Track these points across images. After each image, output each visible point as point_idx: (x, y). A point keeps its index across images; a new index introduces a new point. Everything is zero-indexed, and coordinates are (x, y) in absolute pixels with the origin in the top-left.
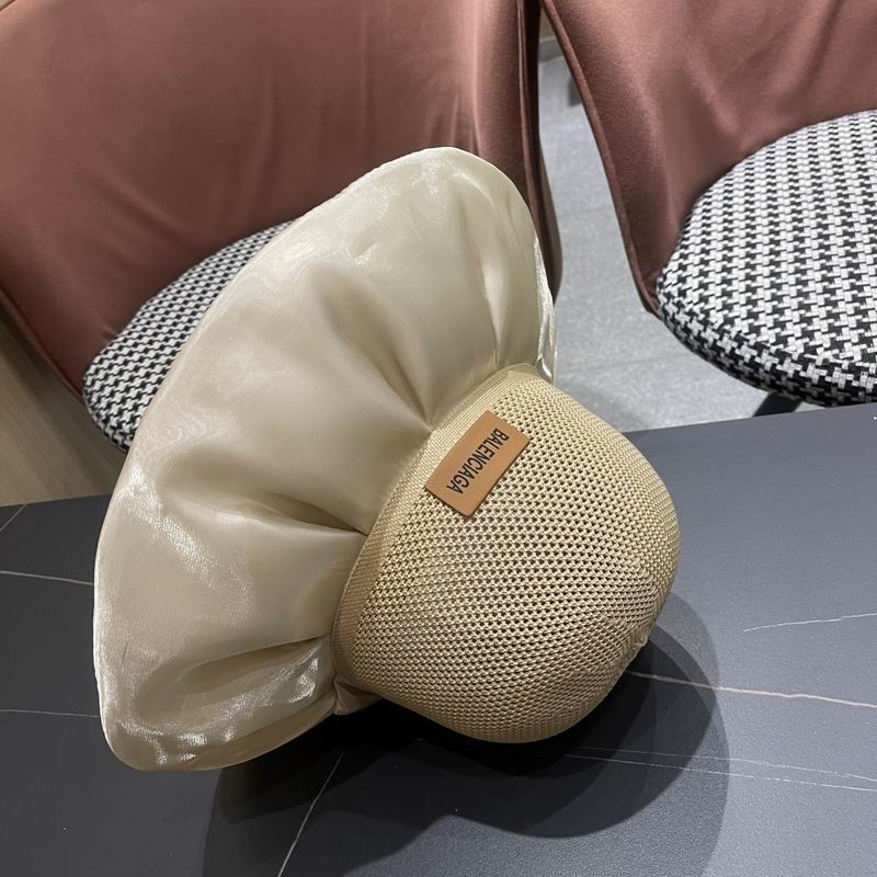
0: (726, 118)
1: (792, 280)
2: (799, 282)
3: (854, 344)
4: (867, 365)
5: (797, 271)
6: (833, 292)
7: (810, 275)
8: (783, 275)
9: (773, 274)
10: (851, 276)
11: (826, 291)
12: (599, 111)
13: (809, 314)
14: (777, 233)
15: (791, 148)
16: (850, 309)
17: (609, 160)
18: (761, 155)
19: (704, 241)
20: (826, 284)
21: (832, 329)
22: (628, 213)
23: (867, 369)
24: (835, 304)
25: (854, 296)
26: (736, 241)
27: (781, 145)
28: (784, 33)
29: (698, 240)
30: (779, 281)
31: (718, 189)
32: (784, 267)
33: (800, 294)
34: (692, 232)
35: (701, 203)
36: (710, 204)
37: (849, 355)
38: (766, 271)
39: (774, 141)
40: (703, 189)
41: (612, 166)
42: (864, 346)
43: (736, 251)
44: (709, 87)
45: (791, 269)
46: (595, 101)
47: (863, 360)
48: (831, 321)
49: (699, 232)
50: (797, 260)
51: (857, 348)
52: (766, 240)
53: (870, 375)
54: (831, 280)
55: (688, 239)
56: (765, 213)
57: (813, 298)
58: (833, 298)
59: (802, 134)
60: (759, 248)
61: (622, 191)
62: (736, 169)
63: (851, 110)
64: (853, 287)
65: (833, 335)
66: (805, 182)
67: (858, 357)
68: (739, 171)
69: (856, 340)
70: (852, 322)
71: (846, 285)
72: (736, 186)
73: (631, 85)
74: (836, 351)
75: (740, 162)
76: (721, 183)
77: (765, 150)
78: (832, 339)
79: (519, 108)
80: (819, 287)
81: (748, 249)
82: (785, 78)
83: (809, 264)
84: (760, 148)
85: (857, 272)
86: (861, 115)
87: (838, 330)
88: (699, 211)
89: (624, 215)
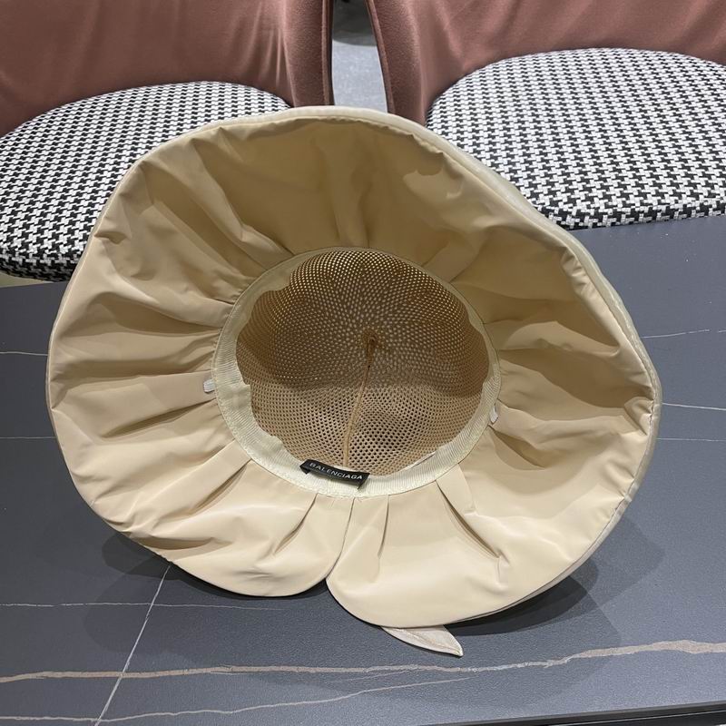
0: (455, 45)
1: (504, 154)
2: (508, 156)
3: (545, 195)
4: (553, 208)
5: (507, 149)
6: (530, 163)
7: (515, 151)
8: (498, 151)
9: (491, 150)
10: (541, 153)
11: (526, 162)
12: (380, 22)
13: (516, 176)
14: (492, 124)
15: (496, 73)
16: (542, 173)
17: (385, 59)
18: (476, 75)
19: (443, 127)
20: (526, 157)
21: (531, 185)
22: (395, 100)
23: (553, 211)
24: (532, 170)
25: (543, 166)
26: (465, 128)
27: (489, 69)
29: (440, 126)
30: (495, 155)
31: (449, 93)
32: (498, 146)
33: (509, 163)
34: (435, 121)
35: (438, 103)
36: (444, 103)
37: (542, 201)
38: (487, 148)
39: (483, 67)
40: (438, 94)
41: (386, 64)
42: (551, 196)
43: (466, 134)
44: (446, 20)
45: (503, 147)
46: (378, 14)
47: (551, 205)
48: (531, 180)
49: (439, 121)
50: (506, 142)
51: (547, 197)
52: (486, 128)
53: (555, 215)
54: (529, 155)
55: (432, 125)
56: (483, 111)
57: (518, 166)
58: (531, 167)
59: (502, 64)
60: (481, 133)
61: (392, 84)
62: (460, 82)
63: (533, 51)
64: (543, 160)
65: (532, 189)
66: (507, 94)
67: (548, 203)
68: (462, 83)
69: (546, 192)
70: (544, 181)
71: (539, 159)
72: (462, 93)
73: (403, 5)
74: (534, 199)
75: (462, 78)
76: (450, 90)
77: (478, 72)
78: (531, 192)
80: (522, 160)
81: (474, 133)
82: (492, 22)
83: (514, 145)
85: (544, 151)
86: (539, 55)
87: (535, 186)
88: (437, 107)
89: (392, 101)
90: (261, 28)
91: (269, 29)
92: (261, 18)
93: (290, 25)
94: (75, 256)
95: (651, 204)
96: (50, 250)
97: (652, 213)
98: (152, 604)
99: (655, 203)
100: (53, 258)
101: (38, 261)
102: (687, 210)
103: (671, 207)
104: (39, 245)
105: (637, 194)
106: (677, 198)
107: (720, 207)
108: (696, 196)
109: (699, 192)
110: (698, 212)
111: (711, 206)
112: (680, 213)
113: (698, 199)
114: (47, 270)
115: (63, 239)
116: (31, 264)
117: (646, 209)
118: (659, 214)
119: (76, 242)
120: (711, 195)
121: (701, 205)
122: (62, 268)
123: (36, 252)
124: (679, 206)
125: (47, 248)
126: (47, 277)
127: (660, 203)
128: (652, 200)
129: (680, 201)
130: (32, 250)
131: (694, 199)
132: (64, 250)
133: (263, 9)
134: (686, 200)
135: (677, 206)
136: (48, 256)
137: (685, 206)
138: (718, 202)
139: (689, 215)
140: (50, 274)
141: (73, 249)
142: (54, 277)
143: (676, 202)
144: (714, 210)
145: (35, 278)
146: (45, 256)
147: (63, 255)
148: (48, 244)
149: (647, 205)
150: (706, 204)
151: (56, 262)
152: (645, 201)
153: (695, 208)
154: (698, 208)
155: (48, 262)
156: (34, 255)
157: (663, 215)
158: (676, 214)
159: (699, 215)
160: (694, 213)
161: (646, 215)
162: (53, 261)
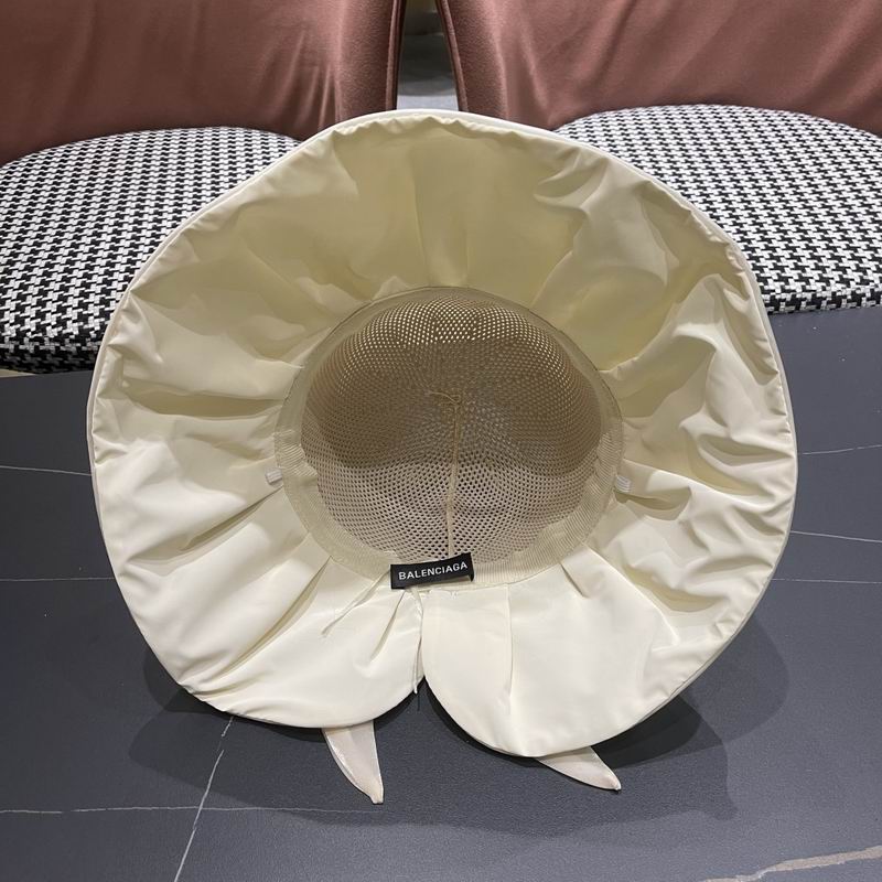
0: (540, 93)
12: (462, 59)
15: (589, 129)
18: (565, 130)
27: (580, 124)
28: (587, 27)
39: (573, 121)
44: (532, 63)
46: (460, 50)
59: (595, 118)
73: (491, 41)
77: (567, 127)
79: (388, 46)
82: (583, 69)
84: (562, 125)
90: (301, 63)
91: (313, 64)
92: (303, 51)
93: (347, 59)
94: (67, 340)
95: (794, 291)
96: (33, 333)
97: (795, 302)
98: (201, 808)
99: (799, 290)
100: (37, 344)
101: (16, 347)
102: (836, 299)
103: (818, 295)
104: (19, 326)
105: (776, 278)
106: (824, 284)
107: (875, 296)
108: (847, 282)
109: (850, 277)
110: (848, 301)
111: (864, 295)
112: (829, 303)
113: (849, 286)
114: (28, 358)
115: (51, 319)
116: (7, 350)
117: (788, 297)
118: (803, 303)
119: (69, 323)
120: (864, 282)
121: (853, 293)
122: (48, 357)
123: (14, 335)
124: (827, 294)
125: (29, 330)
126: (28, 367)
127: (804, 290)
128: (795, 286)
129: (828, 288)
130: (9, 333)
131: (844, 286)
132: (52, 333)
133: (305, 39)
134: (835, 287)
135: (824, 294)
136: (31, 340)
137: (834, 294)
138: (872, 290)
139: (839, 305)
140: (32, 364)
141: (64, 332)
142: (36, 368)
143: (824, 289)
144: (868, 300)
145: (10, 368)
146: (26, 340)
147: (50, 339)
148: (30, 325)
149: (789, 291)
150: (858, 292)
151: (42, 348)
152: (787, 287)
153: (845, 297)
154: (849, 297)
155: (31, 348)
156: (11, 339)
157: (808, 304)
158: (824, 303)
159: (850, 305)
160: (844, 302)
161: (788, 304)
162: (36, 347)
